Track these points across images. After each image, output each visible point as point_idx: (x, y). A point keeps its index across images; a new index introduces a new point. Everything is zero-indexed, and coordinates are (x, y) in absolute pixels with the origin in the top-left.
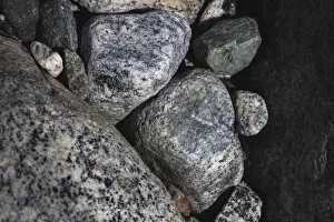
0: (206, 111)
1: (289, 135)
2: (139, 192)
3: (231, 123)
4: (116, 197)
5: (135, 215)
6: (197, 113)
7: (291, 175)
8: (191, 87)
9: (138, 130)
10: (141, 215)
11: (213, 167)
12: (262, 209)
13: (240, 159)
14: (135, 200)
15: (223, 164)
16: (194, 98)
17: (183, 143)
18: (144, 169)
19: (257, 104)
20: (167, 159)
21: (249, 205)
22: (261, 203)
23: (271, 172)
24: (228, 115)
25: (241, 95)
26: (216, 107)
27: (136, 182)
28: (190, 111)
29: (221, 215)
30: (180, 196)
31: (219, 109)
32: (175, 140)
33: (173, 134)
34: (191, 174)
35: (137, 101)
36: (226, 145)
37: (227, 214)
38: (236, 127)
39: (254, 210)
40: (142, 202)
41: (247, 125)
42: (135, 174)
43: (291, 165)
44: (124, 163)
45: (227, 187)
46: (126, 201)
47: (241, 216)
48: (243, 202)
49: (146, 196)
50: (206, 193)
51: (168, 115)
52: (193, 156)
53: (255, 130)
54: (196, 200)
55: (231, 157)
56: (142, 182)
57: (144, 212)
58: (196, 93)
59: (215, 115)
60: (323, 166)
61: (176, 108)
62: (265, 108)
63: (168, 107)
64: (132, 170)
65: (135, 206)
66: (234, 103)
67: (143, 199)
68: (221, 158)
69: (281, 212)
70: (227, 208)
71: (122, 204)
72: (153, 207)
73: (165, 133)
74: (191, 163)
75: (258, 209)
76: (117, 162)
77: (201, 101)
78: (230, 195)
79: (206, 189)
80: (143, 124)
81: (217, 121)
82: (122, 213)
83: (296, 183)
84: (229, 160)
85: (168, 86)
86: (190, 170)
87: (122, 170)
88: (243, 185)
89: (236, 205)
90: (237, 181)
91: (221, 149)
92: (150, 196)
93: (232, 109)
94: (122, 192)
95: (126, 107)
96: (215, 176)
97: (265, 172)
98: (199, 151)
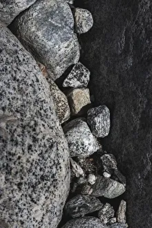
0: (57, 18)
1: (105, 31)
2: (18, 57)
3: (72, 25)
4: (5, 58)
5: (15, 69)
6: (52, 18)
7: (106, 54)
8: (49, 4)
9: (18, 29)
10: (19, 70)
11: (62, 50)
12: (90, 76)
13: (77, 48)
14: (15, 61)
15: (67, 49)
16: (50, 10)
17: (44, 35)
18: (21, 46)
19: (87, 15)
20: (35, 45)
21: (83, 74)
22: (89, 73)
23: (95, 55)
24: (70, 21)
25: (78, 10)
26: (63, 16)
27: (16, 52)
28: (48, 17)
29: (66, 80)
30: (42, 67)
31: (65, 17)
32: (39, 34)
33: (38, 30)
34: (49, 54)
35: (18, 10)
36: (69, 38)
37: (70, 79)
38: (75, 28)
39: (85, 77)
40: (20, 63)
41: (81, 26)
42: (16, 48)
43: (106, 48)
44: (9, 41)
45: (70, 64)
46: (10, 61)
47: (78, 80)
48: (79, 72)
49: (22, 60)
50: (58, 67)
51: (35, 19)
52: (50, 43)
53: (86, 29)
54: (52, 72)
55: (72, 46)
56: (19, 52)
57: (21, 68)
58: (51, 7)
59: (63, 20)
60: (123, 45)
61: (40, 15)
62: (91, 17)
63: (35, 14)
64: (14, 45)
65: (15, 64)
66: (74, 14)
67: (20, 61)
68: (66, 45)
69: (101, 77)
70: (70, 76)
71: (7, 63)
72: (26, 66)
73: (33, 29)
74: (49, 48)
75: (88, 76)
76: (5, 40)
77: (54, 12)
78: (72, 69)
79: (58, 64)
80: (21, 25)
81: (63, 24)
82: (8, 67)
83: (109, 58)
84: (71, 47)
85: (35, 3)
86: (48, 52)
87: (8, 45)
88: (80, 63)
89: (75, 74)
90: (76, 61)
91: (66, 40)
92: (24, 60)
93: (72, 17)
94: (8, 56)
95: (11, 15)
96: (63, 56)
97: (92, 55)
98: (53, 40)
